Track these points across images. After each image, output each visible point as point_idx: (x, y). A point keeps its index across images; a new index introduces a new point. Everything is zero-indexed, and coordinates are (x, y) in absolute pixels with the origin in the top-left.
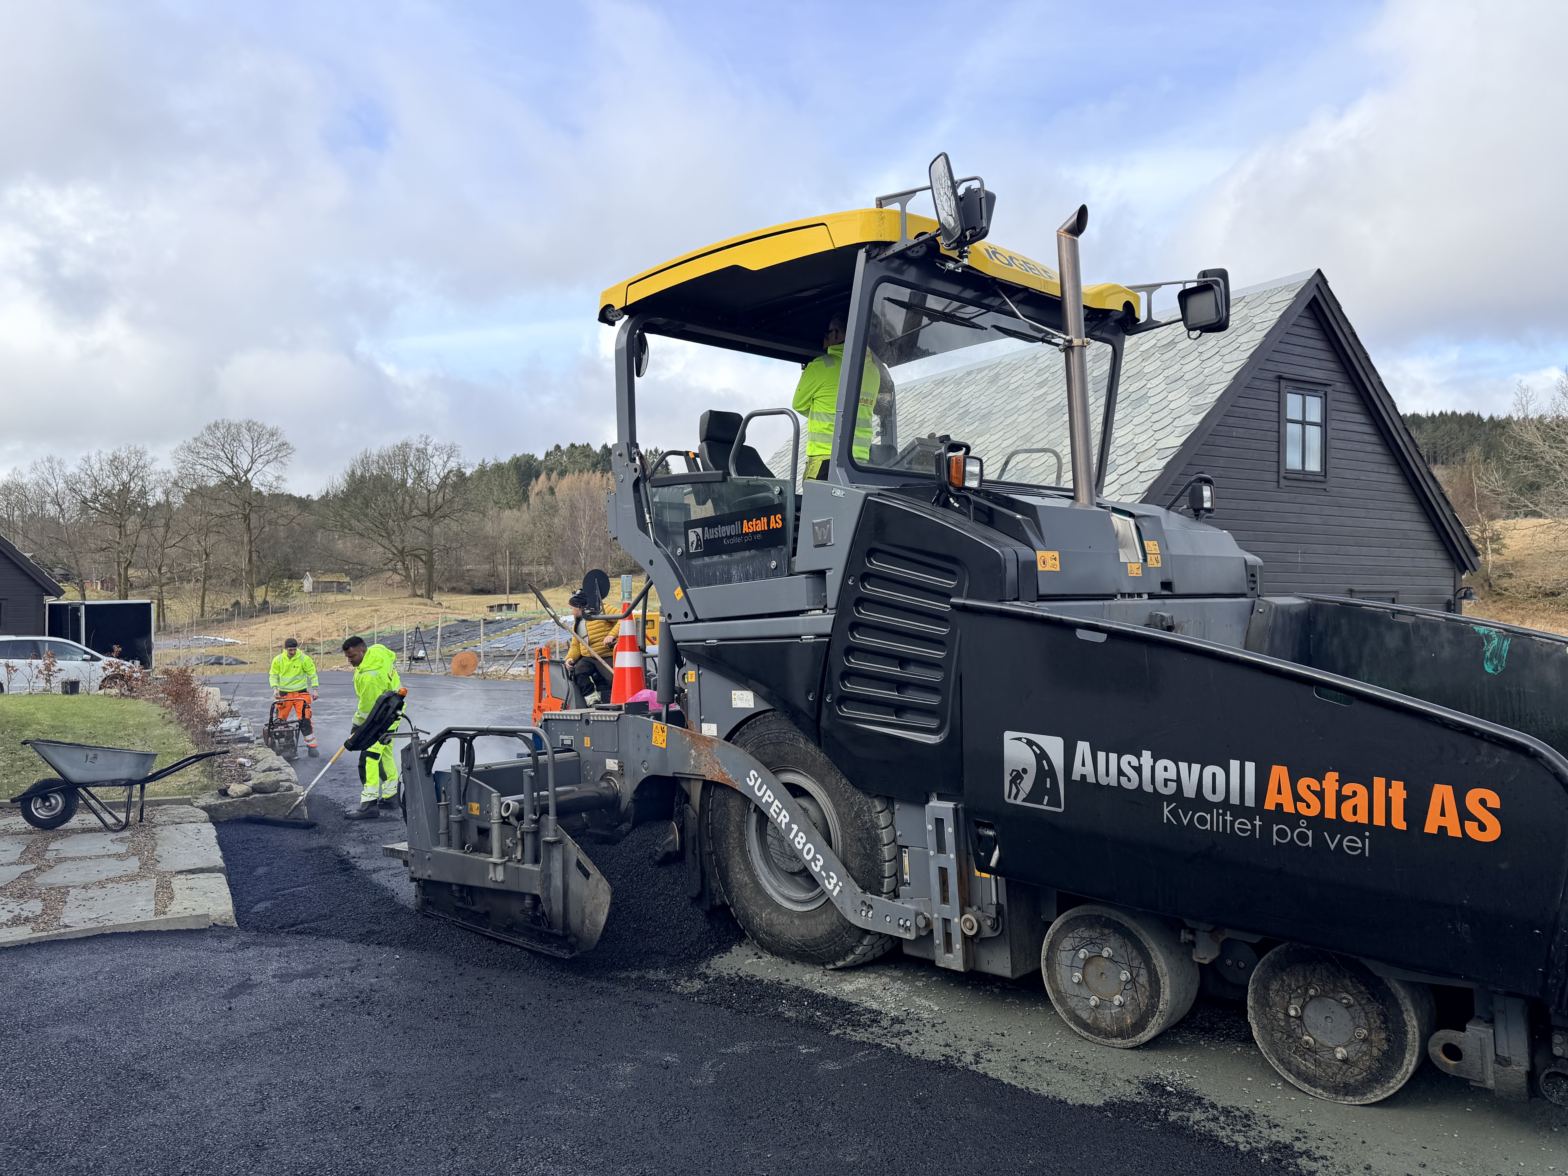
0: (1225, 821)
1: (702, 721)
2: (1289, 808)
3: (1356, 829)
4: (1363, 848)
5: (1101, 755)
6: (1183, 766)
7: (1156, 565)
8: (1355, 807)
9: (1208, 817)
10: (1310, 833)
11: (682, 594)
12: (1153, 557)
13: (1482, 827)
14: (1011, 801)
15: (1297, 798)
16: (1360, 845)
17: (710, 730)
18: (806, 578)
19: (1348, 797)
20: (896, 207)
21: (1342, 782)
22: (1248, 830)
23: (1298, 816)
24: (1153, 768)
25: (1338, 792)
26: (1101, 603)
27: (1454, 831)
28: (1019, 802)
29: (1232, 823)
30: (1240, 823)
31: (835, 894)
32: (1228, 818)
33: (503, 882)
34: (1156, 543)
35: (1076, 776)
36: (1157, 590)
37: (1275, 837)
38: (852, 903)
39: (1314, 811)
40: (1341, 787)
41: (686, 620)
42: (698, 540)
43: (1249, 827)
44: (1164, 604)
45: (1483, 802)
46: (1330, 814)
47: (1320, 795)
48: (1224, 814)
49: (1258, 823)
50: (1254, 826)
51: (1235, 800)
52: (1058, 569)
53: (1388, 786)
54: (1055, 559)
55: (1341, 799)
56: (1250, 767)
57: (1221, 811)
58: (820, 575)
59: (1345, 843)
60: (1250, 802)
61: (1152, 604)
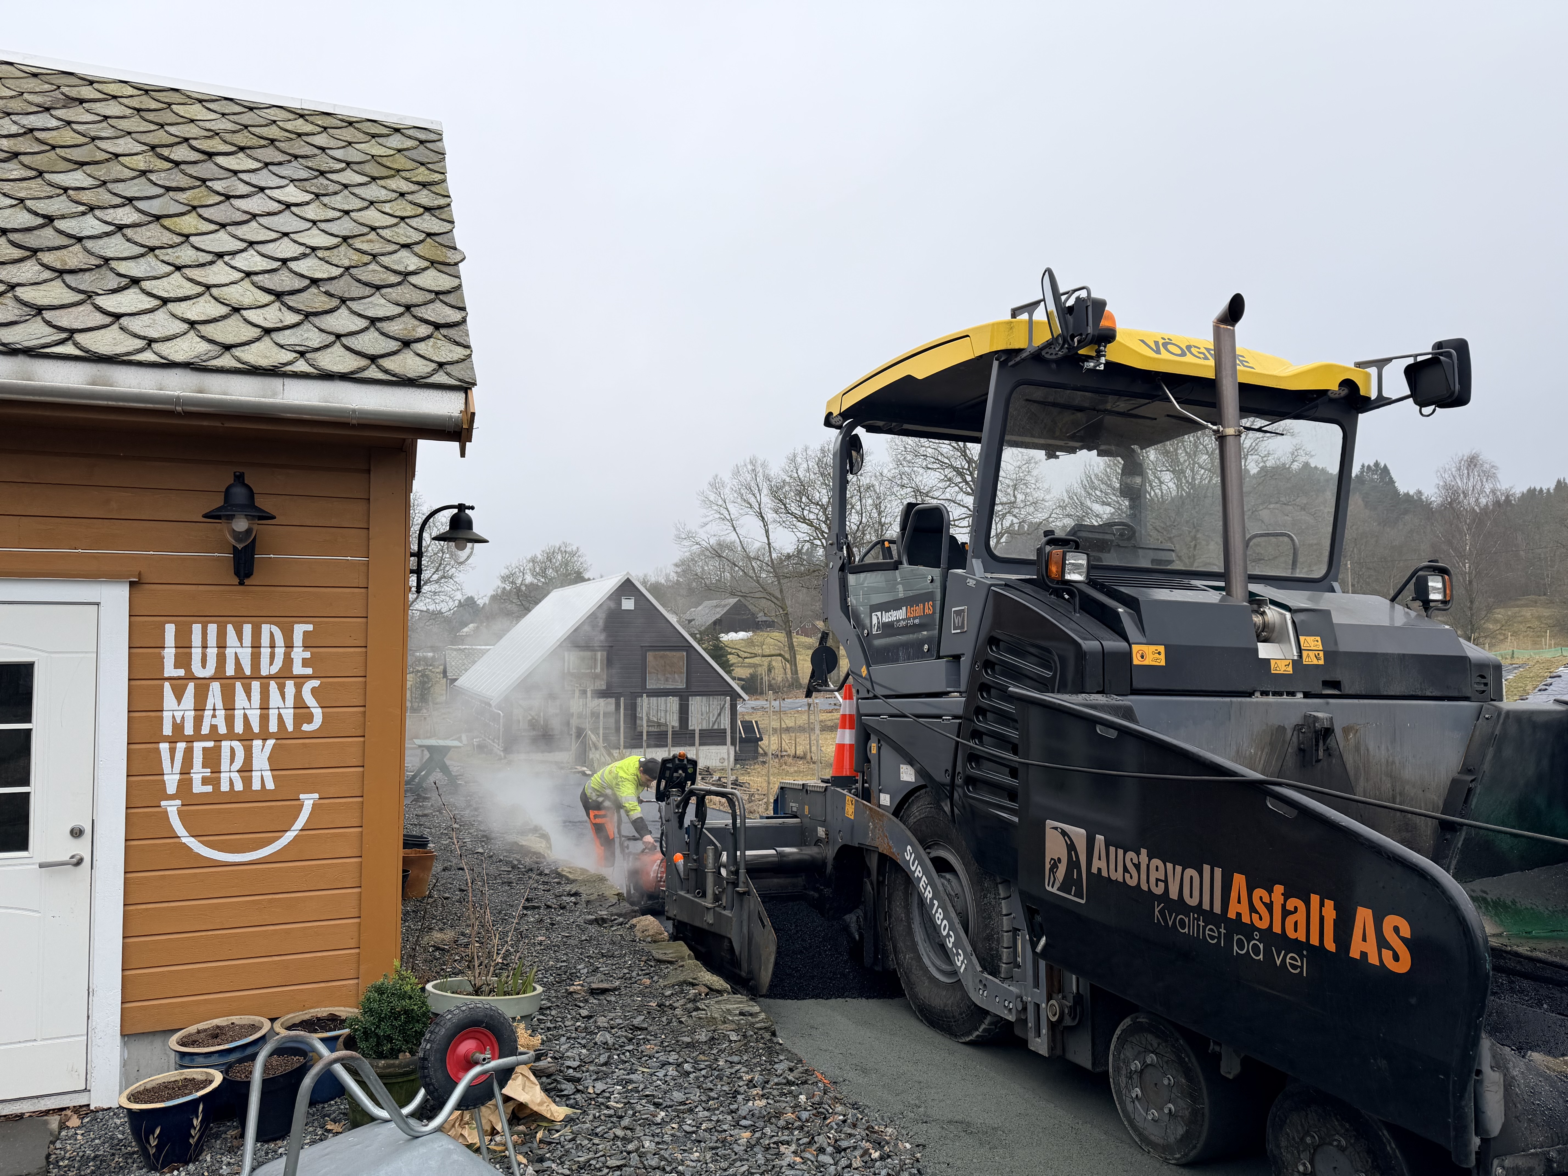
0: (1198, 925)
1: (880, 791)
2: (1246, 919)
3: (1296, 946)
4: (1302, 967)
5: (1112, 849)
6: (1170, 866)
7: (1315, 662)
8: (1296, 923)
9: (1187, 921)
10: (1261, 946)
11: (866, 672)
12: (1311, 654)
13: (1396, 958)
14: (1049, 889)
15: (1253, 909)
16: (1299, 964)
17: (885, 799)
18: (947, 661)
19: (1291, 913)
20: (1025, 316)
21: (1286, 896)
22: (1215, 937)
23: (1252, 927)
24: (1148, 866)
25: (1284, 906)
26: (1228, 699)
27: (1373, 960)
28: (1054, 890)
29: (1204, 928)
30: (1211, 930)
31: (962, 970)
32: (1201, 923)
33: (712, 925)
34: (1318, 638)
35: (1094, 870)
36: (1318, 688)
37: (1235, 947)
38: (973, 981)
39: (1263, 925)
40: (1285, 901)
41: (867, 696)
42: (879, 623)
43: (1216, 935)
44: (1328, 703)
45: (1396, 930)
46: (1277, 929)
47: (1269, 907)
48: (1198, 920)
49: (1223, 931)
50: (1220, 933)
51: (1206, 906)
52: (1163, 663)
53: (1322, 905)
54: (1159, 653)
55: (1286, 913)
56: (1218, 872)
57: (1196, 916)
58: (957, 658)
59: (1288, 961)
60: (1217, 909)
61: (1307, 704)
